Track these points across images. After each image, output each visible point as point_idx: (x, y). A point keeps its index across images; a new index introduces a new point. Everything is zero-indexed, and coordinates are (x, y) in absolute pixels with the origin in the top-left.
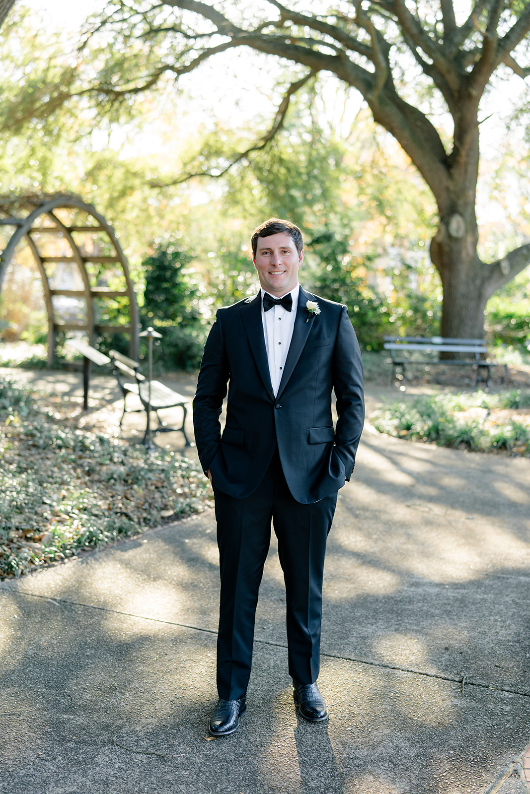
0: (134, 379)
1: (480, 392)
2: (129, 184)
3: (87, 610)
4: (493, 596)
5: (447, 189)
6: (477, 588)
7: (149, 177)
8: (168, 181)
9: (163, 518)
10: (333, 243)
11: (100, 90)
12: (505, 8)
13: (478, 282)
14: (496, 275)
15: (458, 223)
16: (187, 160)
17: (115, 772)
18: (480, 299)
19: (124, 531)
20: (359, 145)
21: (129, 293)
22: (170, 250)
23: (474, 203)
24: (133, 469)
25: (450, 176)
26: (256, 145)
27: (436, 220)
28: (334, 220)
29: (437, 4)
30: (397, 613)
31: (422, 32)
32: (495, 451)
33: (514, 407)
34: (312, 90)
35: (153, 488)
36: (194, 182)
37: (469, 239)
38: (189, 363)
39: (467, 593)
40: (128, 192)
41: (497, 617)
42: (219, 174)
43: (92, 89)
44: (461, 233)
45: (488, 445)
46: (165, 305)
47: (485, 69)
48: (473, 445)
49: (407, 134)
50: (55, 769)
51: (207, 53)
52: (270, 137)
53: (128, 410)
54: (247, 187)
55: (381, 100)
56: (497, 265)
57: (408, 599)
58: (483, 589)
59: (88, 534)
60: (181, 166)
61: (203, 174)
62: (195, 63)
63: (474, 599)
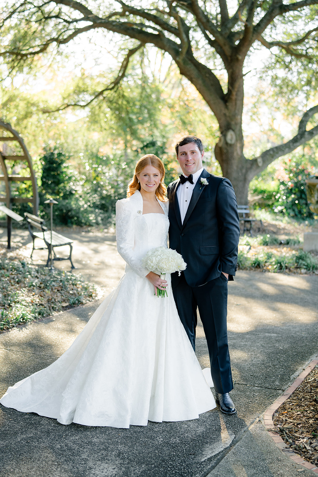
0: (41, 229)
1: (245, 236)
2: (29, 110)
3: (25, 354)
4: (250, 343)
5: (225, 115)
6: (242, 339)
7: (42, 106)
8: (54, 109)
9: (63, 307)
10: (156, 147)
11: (11, 53)
12: (258, 7)
13: (244, 171)
14: (254, 167)
15: (231, 135)
16: (65, 96)
17: (52, 427)
18: (245, 181)
19: (42, 314)
20: (170, 86)
21: (32, 178)
22: (56, 152)
23: (241, 123)
24: (43, 280)
25: (227, 107)
26: (108, 86)
27: (218, 134)
28: (157, 133)
29: (217, 4)
30: (198, 352)
31: (208, 20)
32: (253, 269)
33: (265, 245)
34: (143, 53)
35: (56, 291)
36: (70, 109)
37: (238, 145)
38: (69, 221)
39: (236, 342)
40: (29, 115)
41: (252, 353)
42: (85, 104)
43: (6, 52)
44: (233, 142)
45: (250, 265)
46: (53, 185)
47: (246, 44)
48: (241, 266)
49: (200, 82)
50: (20, 427)
51: (78, 31)
52: (117, 82)
53: (36, 248)
54: (103, 112)
55: (184, 61)
56: (255, 161)
57: (204, 345)
58: (245, 340)
59: (22, 315)
60: (61, 99)
61: (75, 105)
62: (71, 37)
63: (240, 345)
